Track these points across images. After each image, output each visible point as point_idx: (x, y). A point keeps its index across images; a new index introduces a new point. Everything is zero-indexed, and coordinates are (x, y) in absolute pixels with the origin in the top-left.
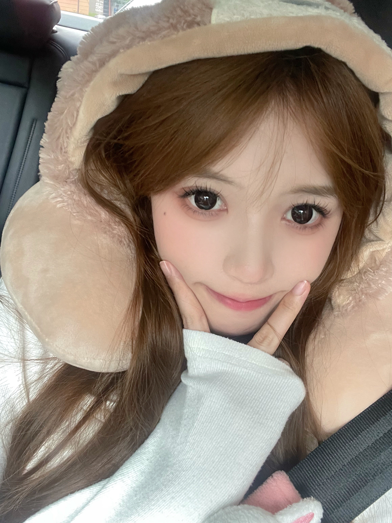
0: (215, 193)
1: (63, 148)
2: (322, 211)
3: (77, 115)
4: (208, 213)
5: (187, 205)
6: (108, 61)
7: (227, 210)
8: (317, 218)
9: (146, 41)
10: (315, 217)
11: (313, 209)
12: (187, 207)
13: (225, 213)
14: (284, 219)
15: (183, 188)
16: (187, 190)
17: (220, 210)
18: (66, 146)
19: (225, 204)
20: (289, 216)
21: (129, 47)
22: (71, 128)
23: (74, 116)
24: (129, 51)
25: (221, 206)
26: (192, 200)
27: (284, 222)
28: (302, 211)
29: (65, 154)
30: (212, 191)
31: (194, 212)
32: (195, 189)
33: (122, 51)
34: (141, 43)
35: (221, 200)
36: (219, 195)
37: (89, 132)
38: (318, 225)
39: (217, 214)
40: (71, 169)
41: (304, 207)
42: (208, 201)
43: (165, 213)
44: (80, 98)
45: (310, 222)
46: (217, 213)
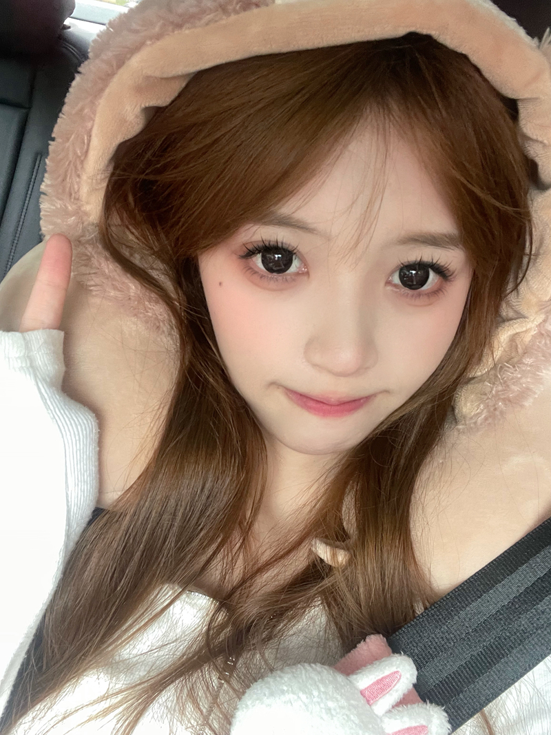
0: (290, 248)
1: (73, 192)
2: (441, 271)
3: (89, 141)
4: (280, 278)
5: (250, 268)
6: (129, 59)
7: (308, 273)
8: (436, 281)
9: (183, 30)
10: (433, 280)
11: (430, 270)
12: (252, 271)
13: (305, 278)
14: (388, 283)
15: (244, 244)
16: (250, 247)
17: (298, 274)
18: (76, 189)
19: (305, 265)
20: (396, 279)
21: (158, 37)
22: (82, 162)
23: (84, 143)
24: (159, 43)
25: (299, 268)
26: (258, 260)
27: (389, 288)
28: (414, 272)
29: (76, 202)
30: (285, 246)
31: (261, 277)
32: (261, 244)
33: (149, 42)
34: (176, 32)
35: (299, 258)
36: (295, 251)
37: (108, 166)
38: (437, 292)
39: (294, 280)
40: (86, 223)
41: (417, 267)
42: (281, 263)
43: (220, 284)
44: (92, 116)
45: (425, 287)
46: (293, 277)
